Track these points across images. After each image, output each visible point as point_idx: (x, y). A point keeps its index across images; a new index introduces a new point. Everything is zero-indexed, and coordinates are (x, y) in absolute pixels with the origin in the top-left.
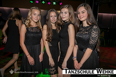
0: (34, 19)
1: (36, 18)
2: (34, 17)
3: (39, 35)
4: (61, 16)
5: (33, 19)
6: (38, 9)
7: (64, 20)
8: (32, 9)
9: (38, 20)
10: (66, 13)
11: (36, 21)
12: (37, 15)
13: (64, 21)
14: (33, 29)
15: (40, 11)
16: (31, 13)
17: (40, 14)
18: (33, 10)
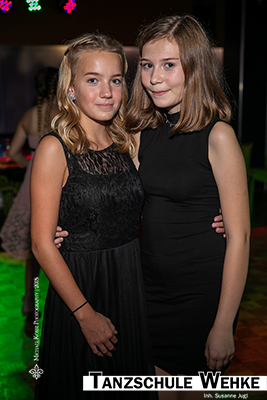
0: (91, 105)
1: (103, 101)
2: (91, 95)
3: (135, 188)
4: (148, 84)
5: (86, 108)
6: (109, 43)
7: (163, 101)
8: (75, 49)
9: (116, 106)
10: (171, 65)
11: (104, 115)
12: (106, 81)
13: (165, 110)
14: (100, 159)
15: (120, 52)
16: (73, 76)
17: (123, 74)
18: (82, 55)
